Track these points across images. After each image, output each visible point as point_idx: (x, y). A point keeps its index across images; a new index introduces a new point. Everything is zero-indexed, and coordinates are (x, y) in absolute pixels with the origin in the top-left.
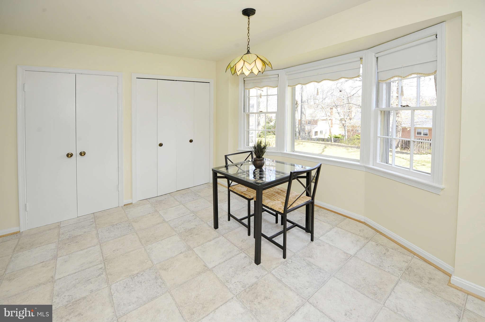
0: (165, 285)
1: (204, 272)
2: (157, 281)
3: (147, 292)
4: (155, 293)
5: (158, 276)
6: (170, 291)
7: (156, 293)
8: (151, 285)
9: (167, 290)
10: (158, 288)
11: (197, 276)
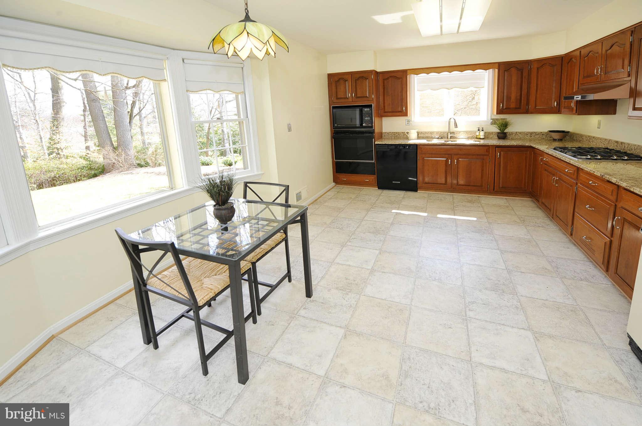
0: (404, 355)
1: (355, 332)
2: (408, 369)
3: (428, 365)
4: (420, 356)
5: (402, 376)
6: (403, 343)
7: (418, 354)
8: (417, 370)
9: (406, 348)
10: (413, 358)
11: (365, 334)
